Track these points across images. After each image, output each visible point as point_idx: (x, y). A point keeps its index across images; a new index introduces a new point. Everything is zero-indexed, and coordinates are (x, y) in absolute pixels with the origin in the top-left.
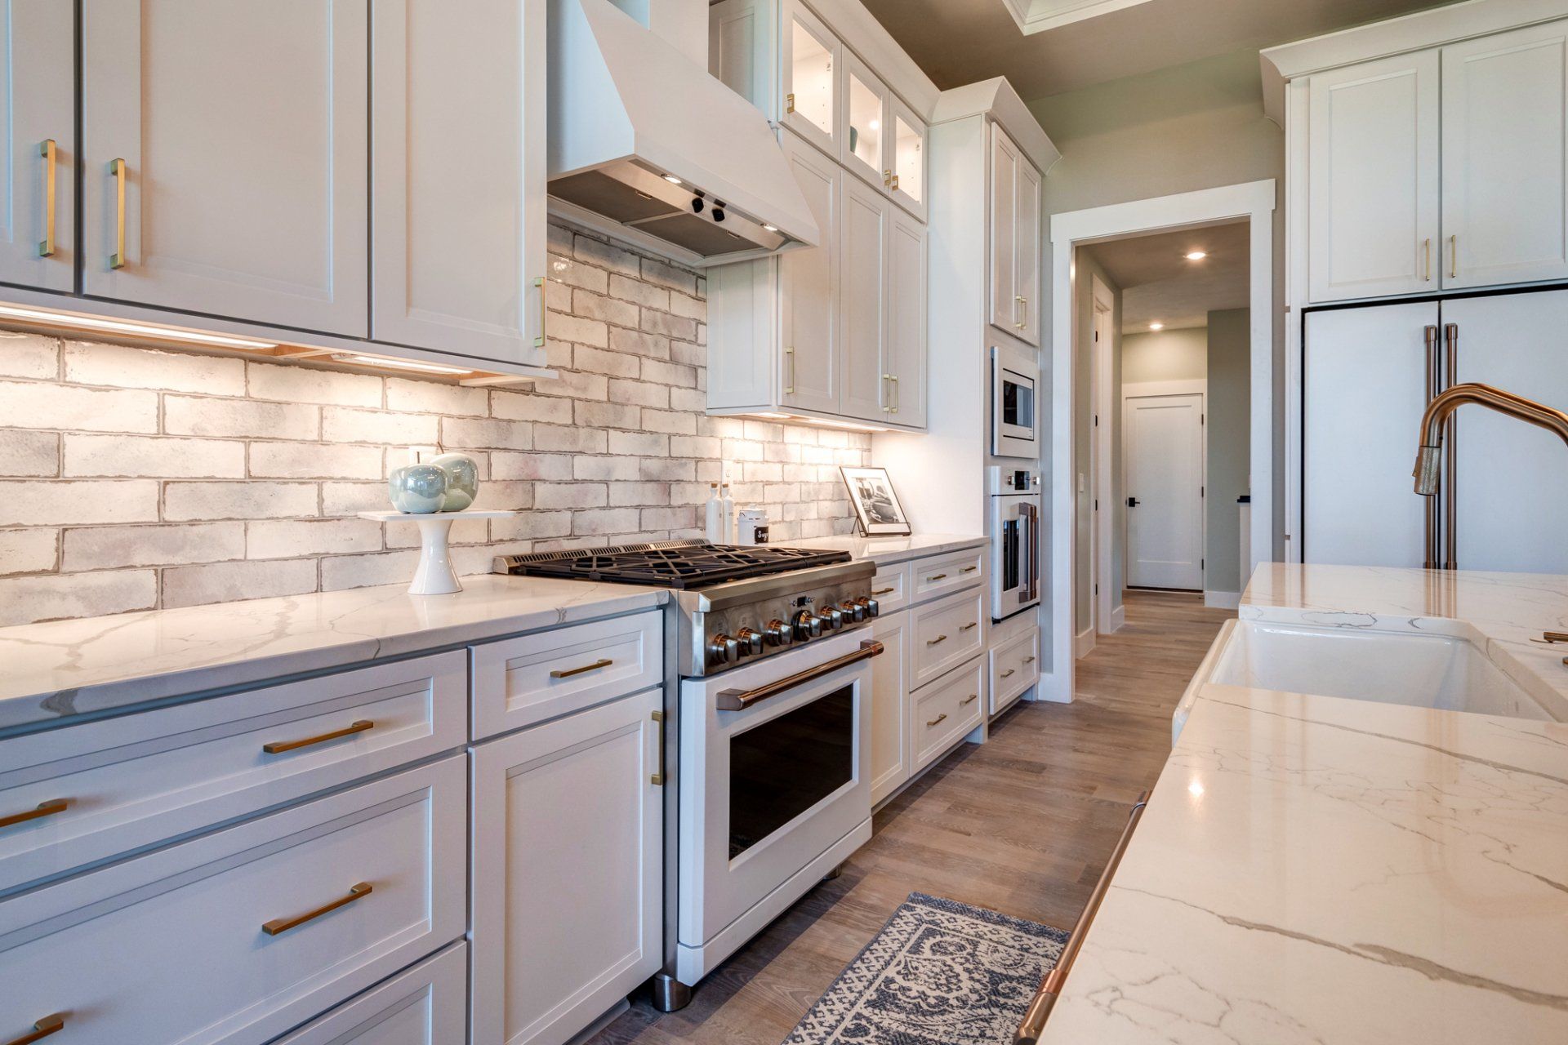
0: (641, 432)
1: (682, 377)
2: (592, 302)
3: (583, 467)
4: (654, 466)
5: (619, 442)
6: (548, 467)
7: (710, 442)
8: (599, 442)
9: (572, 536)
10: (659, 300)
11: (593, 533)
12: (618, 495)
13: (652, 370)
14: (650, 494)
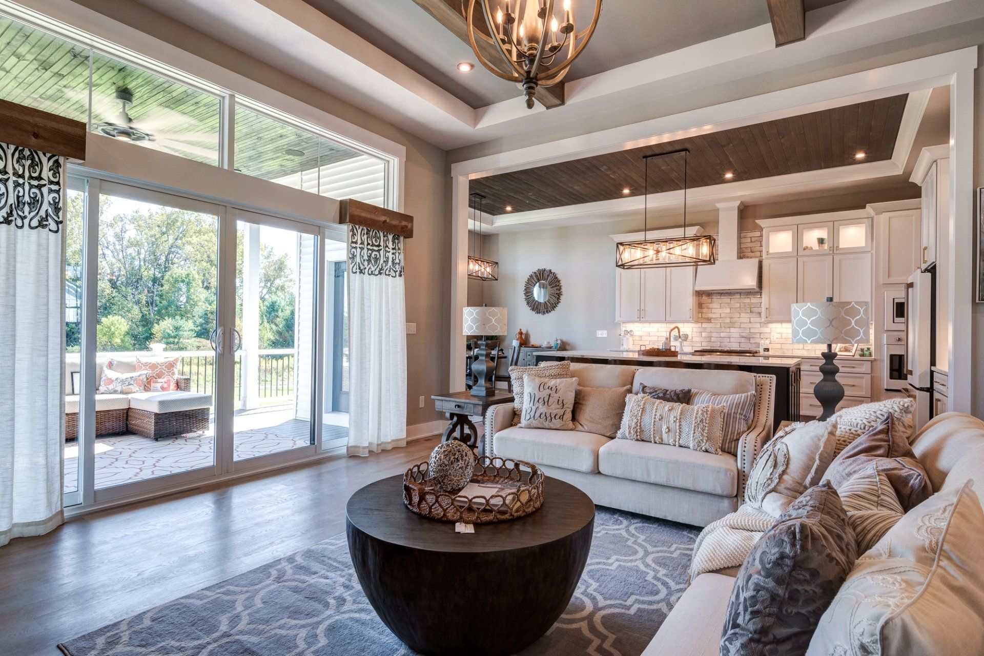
0: (740, 328)
1: (754, 315)
2: (726, 305)
3: (722, 335)
4: (744, 335)
5: (732, 330)
6: (714, 335)
7: (766, 329)
8: (728, 330)
9: (720, 347)
10: (747, 301)
11: (726, 347)
12: (732, 340)
13: (743, 315)
14: (743, 340)
